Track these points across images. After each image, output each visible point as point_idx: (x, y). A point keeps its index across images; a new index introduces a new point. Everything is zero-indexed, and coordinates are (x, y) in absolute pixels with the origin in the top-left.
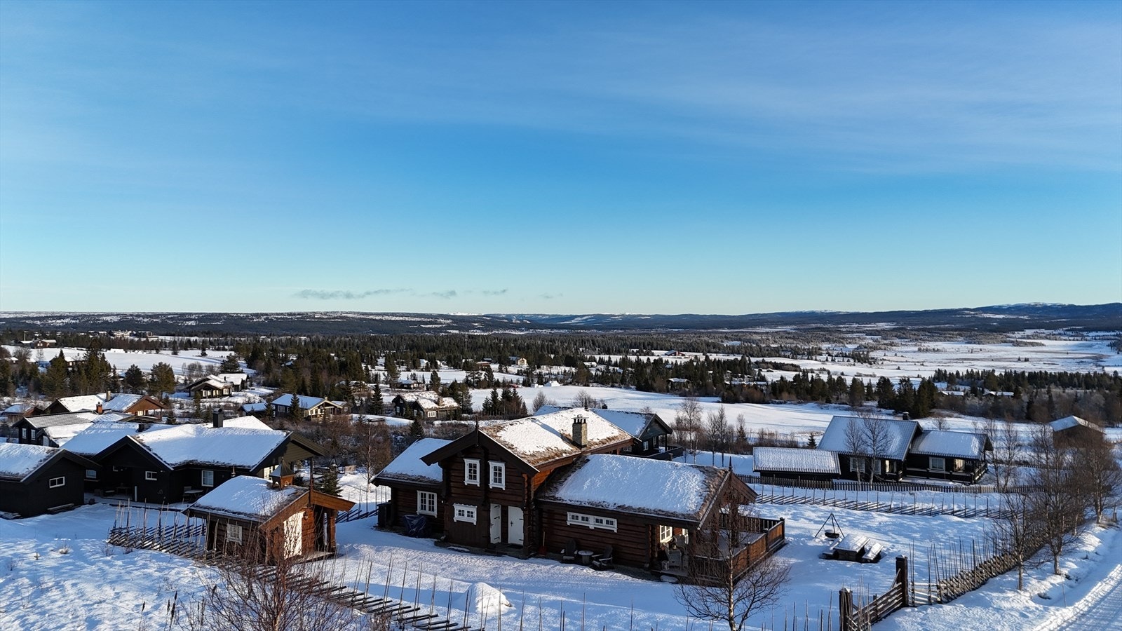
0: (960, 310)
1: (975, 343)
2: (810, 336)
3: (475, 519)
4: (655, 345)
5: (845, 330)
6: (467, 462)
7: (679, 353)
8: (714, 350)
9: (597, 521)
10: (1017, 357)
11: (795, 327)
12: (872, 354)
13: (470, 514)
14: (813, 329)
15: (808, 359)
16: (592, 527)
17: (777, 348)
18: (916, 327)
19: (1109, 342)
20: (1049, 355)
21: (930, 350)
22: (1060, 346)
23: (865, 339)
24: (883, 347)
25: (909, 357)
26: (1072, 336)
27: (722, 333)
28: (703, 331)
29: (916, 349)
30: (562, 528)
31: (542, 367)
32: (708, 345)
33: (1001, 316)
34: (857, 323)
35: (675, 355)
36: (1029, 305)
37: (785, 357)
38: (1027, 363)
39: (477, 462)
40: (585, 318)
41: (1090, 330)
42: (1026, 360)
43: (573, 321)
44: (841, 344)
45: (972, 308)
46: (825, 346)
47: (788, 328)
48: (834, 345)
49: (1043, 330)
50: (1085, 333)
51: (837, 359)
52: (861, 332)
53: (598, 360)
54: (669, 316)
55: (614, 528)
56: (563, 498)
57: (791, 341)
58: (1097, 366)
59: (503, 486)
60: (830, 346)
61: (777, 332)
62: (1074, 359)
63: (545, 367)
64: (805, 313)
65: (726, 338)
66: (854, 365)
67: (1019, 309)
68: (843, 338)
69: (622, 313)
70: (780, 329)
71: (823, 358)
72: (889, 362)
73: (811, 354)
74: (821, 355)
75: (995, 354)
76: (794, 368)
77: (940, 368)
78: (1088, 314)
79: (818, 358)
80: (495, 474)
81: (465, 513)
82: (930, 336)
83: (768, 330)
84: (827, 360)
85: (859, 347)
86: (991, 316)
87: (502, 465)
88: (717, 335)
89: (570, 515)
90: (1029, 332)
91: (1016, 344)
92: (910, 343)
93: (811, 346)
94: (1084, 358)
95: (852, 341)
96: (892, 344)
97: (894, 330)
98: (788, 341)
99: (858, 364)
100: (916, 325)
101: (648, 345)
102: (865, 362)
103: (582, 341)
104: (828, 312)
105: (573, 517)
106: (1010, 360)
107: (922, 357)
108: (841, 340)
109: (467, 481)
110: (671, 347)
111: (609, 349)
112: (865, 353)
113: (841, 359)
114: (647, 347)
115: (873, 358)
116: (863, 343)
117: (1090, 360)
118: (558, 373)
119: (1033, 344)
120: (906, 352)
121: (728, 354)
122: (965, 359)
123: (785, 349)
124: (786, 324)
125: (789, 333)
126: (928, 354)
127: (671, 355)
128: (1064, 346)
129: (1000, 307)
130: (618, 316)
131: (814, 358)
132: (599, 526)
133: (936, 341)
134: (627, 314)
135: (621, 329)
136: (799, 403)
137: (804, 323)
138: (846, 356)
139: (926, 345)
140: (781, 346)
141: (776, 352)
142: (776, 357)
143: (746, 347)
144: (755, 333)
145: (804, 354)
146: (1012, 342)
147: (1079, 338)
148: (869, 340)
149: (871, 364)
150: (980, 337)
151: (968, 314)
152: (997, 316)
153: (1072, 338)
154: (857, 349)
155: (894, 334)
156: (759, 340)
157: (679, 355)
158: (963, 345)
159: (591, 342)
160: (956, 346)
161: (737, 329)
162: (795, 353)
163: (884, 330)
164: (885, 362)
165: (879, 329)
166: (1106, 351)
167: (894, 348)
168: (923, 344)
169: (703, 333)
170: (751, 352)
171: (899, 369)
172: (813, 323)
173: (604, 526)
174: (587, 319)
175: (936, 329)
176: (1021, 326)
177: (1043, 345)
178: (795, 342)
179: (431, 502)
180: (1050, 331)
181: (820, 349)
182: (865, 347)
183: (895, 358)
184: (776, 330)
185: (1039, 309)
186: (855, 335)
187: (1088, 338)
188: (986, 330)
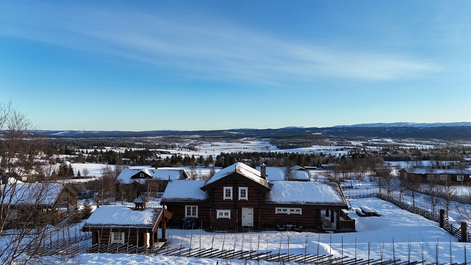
0: (222, 130)
1: (229, 142)
2: (170, 140)
3: (230, 216)
4: (105, 144)
5: (183, 138)
6: (225, 188)
7: (117, 148)
8: (132, 146)
9: (291, 210)
10: (244, 147)
11: (163, 137)
12: (195, 147)
13: (226, 214)
14: (170, 137)
15: (172, 149)
16: (289, 213)
17: (159, 145)
18: (208, 137)
19: (269, 142)
20: (253, 147)
21: (215, 145)
22: (255, 143)
23: (191, 141)
24: (199, 144)
25: (208, 148)
26: (258, 140)
27: (133, 139)
28: (124, 138)
29: (210, 145)
30: (273, 216)
31: (53, 155)
32: (129, 144)
33: (236, 133)
34: (187, 135)
35: (116, 149)
36: (244, 129)
37: (163, 149)
38: (247, 149)
39: (231, 188)
40: (64, 132)
41: (263, 138)
42: (246, 148)
44: (183, 144)
45: (226, 130)
46: (177, 144)
47: (160, 137)
48: (180, 144)
49: (249, 138)
50: (262, 139)
51: (183, 149)
52: (189, 139)
53: (81, 151)
54: (107, 132)
55: (300, 213)
56: (276, 201)
57: (163, 142)
58: (268, 150)
59: (246, 198)
60: (179, 144)
61: (156, 139)
62: (260, 148)
63: (55, 155)
64: (166, 131)
65: (136, 141)
66: (190, 151)
67: (241, 130)
68: (183, 141)
69: (84, 130)
70: (157, 137)
71: (178, 149)
72: (202, 150)
73: (173, 147)
74: (176, 148)
75: (236, 146)
76: (168, 153)
77: (222, 152)
78: (261, 132)
79: (176, 149)
80: (242, 193)
81: (223, 214)
82: (214, 140)
83: (152, 138)
84: (179, 150)
85: (190, 144)
86: (233, 133)
87: (246, 189)
88: (131, 140)
89: (277, 209)
90: (245, 139)
91: (242, 143)
92: (208, 143)
93: (172, 144)
94: (263, 147)
95: (187, 142)
96: (201, 143)
97: (201, 138)
98: (162, 142)
99: (191, 151)
100: (208, 136)
101: (102, 144)
102: (194, 150)
103: (68, 143)
104: (175, 130)
105: (278, 210)
106: (241, 148)
107: (213, 148)
108: (182, 142)
109: (225, 198)
110: (112, 145)
111: (83, 146)
112: (193, 147)
113: (184, 149)
114: (102, 145)
115: (196, 149)
116: (191, 143)
117: (265, 148)
118: (63, 158)
119: (247, 143)
120: (207, 146)
121: (139, 148)
122: (227, 148)
123: (162, 145)
124: (159, 135)
125: (161, 139)
126: (215, 147)
127: (114, 149)
128: (256, 143)
129: (235, 129)
130: (82, 131)
131: (174, 149)
132: (292, 213)
133: (216, 142)
134: (87, 130)
135: (84, 138)
136: (184, 166)
137: (166, 135)
138: (186, 148)
139: (213, 143)
140: (160, 144)
141: (159, 147)
142: (159, 149)
143: (146, 145)
144: (147, 139)
145: (170, 147)
146: (241, 142)
147: (260, 141)
148: (192, 142)
149: (196, 151)
150: (230, 140)
151: (225, 132)
152: (235, 133)
153: (258, 141)
154: (189, 145)
155: (201, 139)
156: (150, 142)
157: (117, 149)
158: (226, 143)
159: (72, 143)
160: (224, 144)
161: (139, 137)
162: (166, 147)
163: (197, 138)
164: (200, 150)
165: (195, 137)
166: (269, 145)
167: (202, 144)
168: (212, 143)
169: (125, 139)
170: (149, 147)
171: (206, 152)
172: (170, 135)
173: (295, 212)
174: (66, 133)
175: (215, 137)
176: (242, 137)
177: (250, 143)
178: (165, 143)
179: (194, 211)
180: (251, 138)
181: (175, 145)
182: (192, 144)
183: (203, 148)
184: (156, 138)
185: (247, 130)
186: (187, 140)
187: (263, 141)
188: (231, 138)
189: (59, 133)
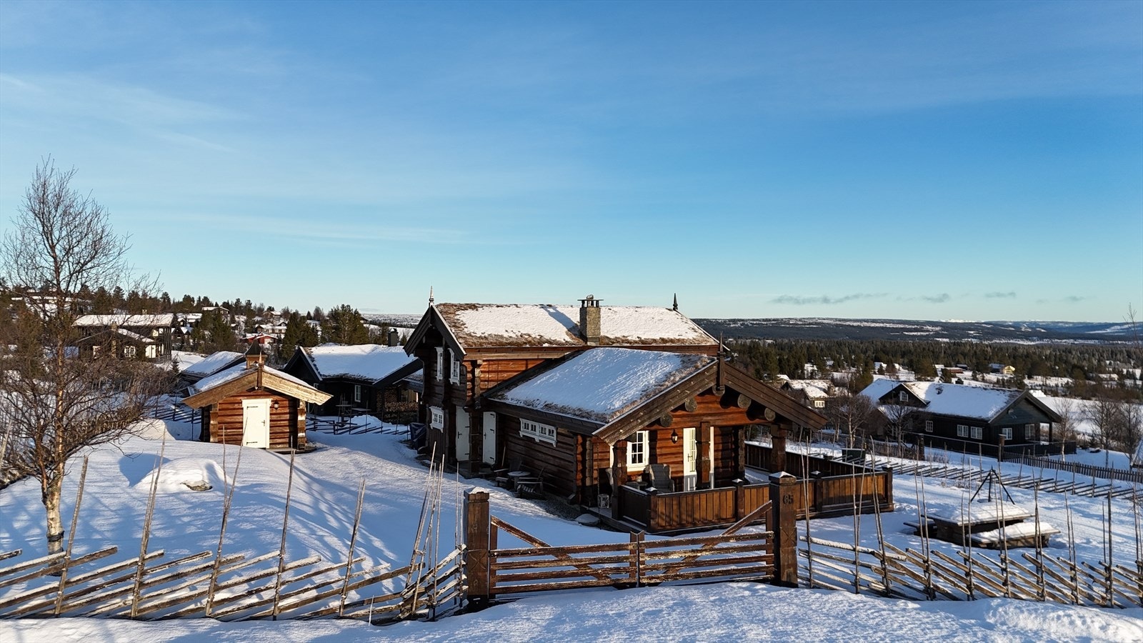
3: (443, 425)
6: (438, 351)
9: (542, 431)
13: (440, 420)
16: (537, 440)
30: (515, 440)
39: (442, 351)
40: (1126, 326)
43: (1108, 331)
55: (554, 440)
59: (458, 380)
63: (1040, 378)
80: (454, 365)
81: (438, 418)
89: (522, 422)
105: (525, 425)
109: (439, 376)
132: (543, 438)
159: (1125, 354)
173: (546, 438)
189: (1113, 328)
